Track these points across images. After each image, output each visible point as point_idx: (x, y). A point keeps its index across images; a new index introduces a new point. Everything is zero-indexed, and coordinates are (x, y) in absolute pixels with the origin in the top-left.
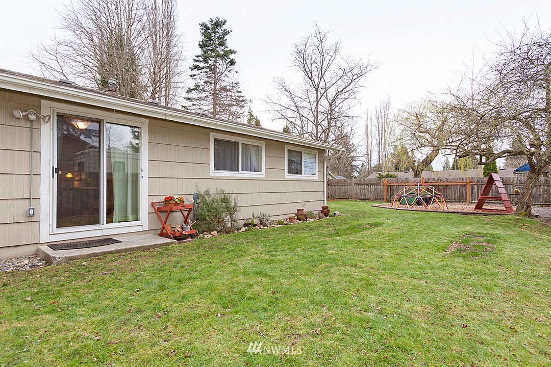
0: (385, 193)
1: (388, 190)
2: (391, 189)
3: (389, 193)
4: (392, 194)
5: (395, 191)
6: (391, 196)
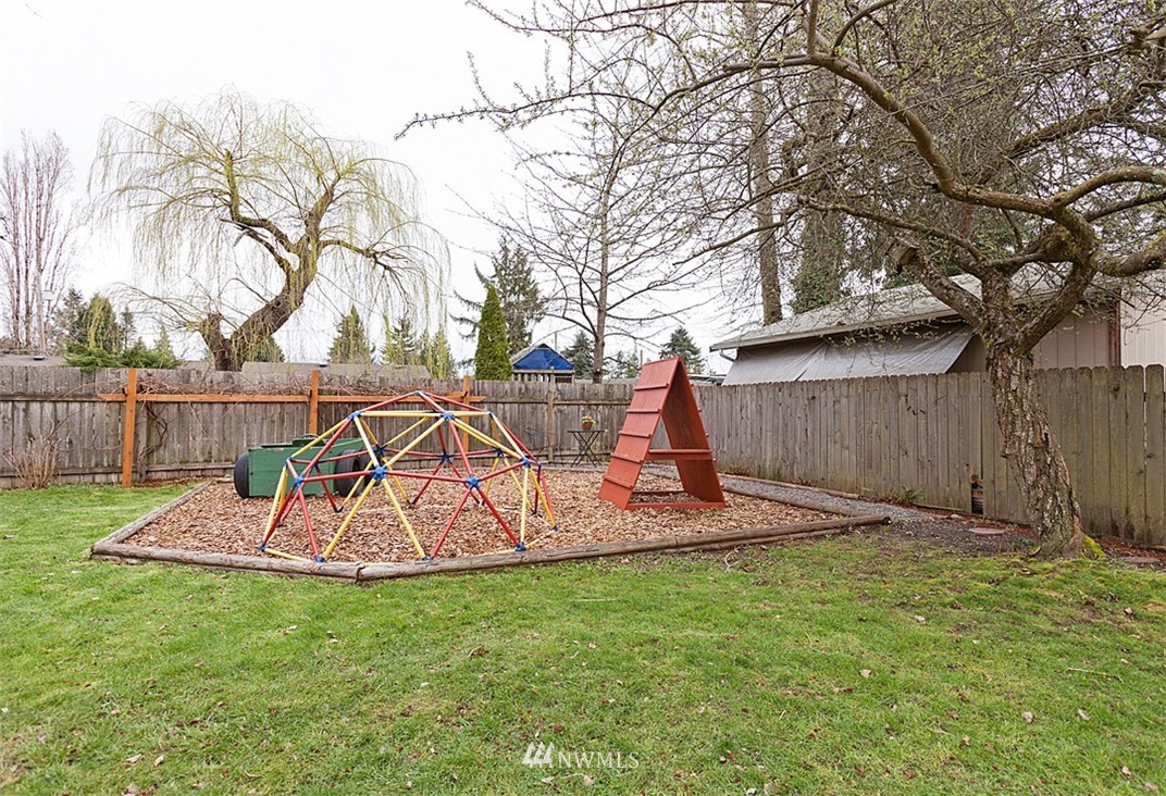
0: (129, 439)
2: (151, 417)
3: (143, 437)
5: (174, 429)
6: (153, 452)
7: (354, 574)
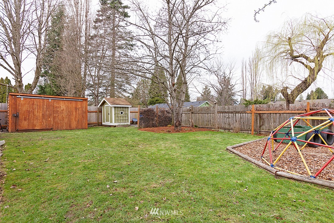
0: (253, 123)
1: (257, 119)
2: (260, 117)
3: (258, 122)
4: (261, 123)
5: (266, 120)
6: (261, 126)
7: (274, 172)
